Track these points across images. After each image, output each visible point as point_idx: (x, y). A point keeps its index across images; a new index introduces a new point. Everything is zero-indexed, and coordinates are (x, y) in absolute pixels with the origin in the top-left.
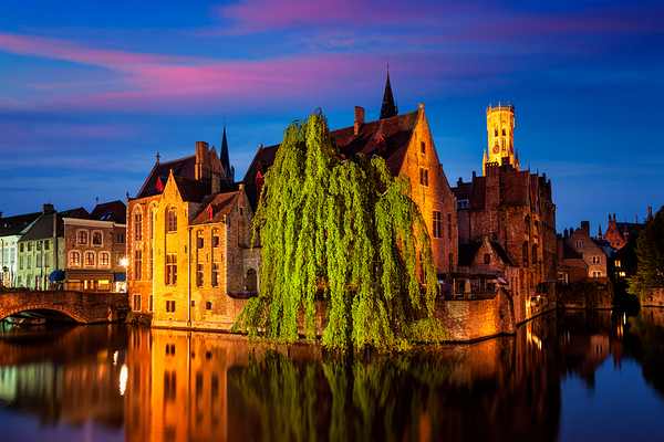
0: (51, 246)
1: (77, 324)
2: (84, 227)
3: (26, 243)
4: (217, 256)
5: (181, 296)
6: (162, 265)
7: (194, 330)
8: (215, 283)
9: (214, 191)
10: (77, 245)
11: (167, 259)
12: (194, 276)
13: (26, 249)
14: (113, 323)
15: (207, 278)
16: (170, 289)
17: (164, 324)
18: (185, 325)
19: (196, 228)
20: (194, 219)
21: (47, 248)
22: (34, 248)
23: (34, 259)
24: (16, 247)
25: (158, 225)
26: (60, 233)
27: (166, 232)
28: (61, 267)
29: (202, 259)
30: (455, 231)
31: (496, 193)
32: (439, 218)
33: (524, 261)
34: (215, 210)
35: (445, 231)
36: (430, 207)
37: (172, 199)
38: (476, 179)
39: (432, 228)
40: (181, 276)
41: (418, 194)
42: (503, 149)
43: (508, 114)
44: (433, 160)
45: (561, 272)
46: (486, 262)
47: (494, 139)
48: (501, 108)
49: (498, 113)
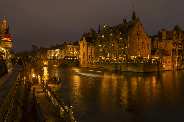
0: (65, 51)
2: (71, 47)
4: (92, 53)
5: (86, 61)
6: (83, 55)
8: (92, 59)
9: (93, 39)
10: (70, 51)
11: (84, 53)
12: (88, 57)
15: (91, 57)
16: (84, 60)
17: (83, 66)
19: (89, 47)
20: (88, 45)
22: (62, 51)
23: (62, 53)
24: (59, 51)
26: (66, 48)
27: (83, 48)
28: (67, 55)
29: (90, 53)
30: (150, 47)
31: (164, 37)
32: (144, 44)
33: (174, 54)
34: (92, 43)
35: (146, 47)
36: (141, 41)
37: (84, 41)
38: (160, 33)
39: (142, 46)
40: (86, 57)
41: (137, 38)
44: (142, 30)
46: (158, 54)
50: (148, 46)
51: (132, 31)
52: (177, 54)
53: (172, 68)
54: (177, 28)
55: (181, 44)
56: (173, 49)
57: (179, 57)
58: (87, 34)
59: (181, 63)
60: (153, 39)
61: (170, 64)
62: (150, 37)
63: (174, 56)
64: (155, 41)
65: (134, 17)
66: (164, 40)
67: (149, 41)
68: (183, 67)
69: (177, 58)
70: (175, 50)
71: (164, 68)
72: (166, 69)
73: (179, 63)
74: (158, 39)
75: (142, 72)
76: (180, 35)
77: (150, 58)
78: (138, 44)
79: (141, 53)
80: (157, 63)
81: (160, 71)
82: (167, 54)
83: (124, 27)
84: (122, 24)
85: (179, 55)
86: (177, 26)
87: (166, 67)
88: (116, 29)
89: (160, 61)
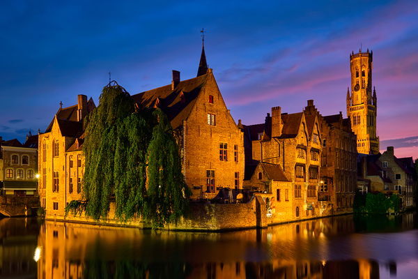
1: (4, 217)
2: (16, 153)
4: (80, 172)
5: (61, 199)
6: (51, 179)
7: (68, 221)
8: (79, 192)
10: (11, 164)
11: (54, 173)
12: (68, 186)
14: (28, 216)
15: (75, 188)
16: (55, 194)
17: (52, 217)
18: (63, 218)
19: (69, 154)
20: (68, 147)
25: (49, 152)
27: (53, 157)
28: (2, 179)
29: (72, 174)
30: (242, 157)
31: (278, 129)
32: (226, 147)
33: (300, 177)
34: (81, 142)
35: (231, 156)
36: (217, 140)
37: (56, 135)
38: (269, 119)
39: (219, 155)
40: (62, 186)
41: (206, 131)
42: (363, 88)
43: (367, 58)
44: (220, 107)
45: (361, 185)
46: (260, 178)
47: (356, 79)
48: (361, 54)
49: (358, 58)
50: (236, 154)
51: (195, 109)
52: (307, 178)
53: (293, 216)
54: (310, 107)
55: (318, 151)
56: (298, 165)
57: (312, 184)
58: (68, 110)
59: (317, 200)
60: (251, 134)
61: (290, 204)
62: (245, 129)
63: (299, 183)
64: (257, 139)
65: (203, 69)
66: (278, 138)
67: (239, 139)
68: (321, 213)
69: (306, 189)
70: (303, 165)
71: (274, 216)
72: (277, 220)
73: (310, 201)
74: (262, 136)
75: (216, 228)
76: (316, 126)
77: (241, 187)
78: (210, 147)
79: (217, 173)
80: (254, 201)
81: (263, 224)
82: (284, 176)
83: (175, 94)
84: (168, 86)
85: (311, 181)
86: (310, 102)
87: (280, 214)
88: (153, 100)
89: (264, 196)
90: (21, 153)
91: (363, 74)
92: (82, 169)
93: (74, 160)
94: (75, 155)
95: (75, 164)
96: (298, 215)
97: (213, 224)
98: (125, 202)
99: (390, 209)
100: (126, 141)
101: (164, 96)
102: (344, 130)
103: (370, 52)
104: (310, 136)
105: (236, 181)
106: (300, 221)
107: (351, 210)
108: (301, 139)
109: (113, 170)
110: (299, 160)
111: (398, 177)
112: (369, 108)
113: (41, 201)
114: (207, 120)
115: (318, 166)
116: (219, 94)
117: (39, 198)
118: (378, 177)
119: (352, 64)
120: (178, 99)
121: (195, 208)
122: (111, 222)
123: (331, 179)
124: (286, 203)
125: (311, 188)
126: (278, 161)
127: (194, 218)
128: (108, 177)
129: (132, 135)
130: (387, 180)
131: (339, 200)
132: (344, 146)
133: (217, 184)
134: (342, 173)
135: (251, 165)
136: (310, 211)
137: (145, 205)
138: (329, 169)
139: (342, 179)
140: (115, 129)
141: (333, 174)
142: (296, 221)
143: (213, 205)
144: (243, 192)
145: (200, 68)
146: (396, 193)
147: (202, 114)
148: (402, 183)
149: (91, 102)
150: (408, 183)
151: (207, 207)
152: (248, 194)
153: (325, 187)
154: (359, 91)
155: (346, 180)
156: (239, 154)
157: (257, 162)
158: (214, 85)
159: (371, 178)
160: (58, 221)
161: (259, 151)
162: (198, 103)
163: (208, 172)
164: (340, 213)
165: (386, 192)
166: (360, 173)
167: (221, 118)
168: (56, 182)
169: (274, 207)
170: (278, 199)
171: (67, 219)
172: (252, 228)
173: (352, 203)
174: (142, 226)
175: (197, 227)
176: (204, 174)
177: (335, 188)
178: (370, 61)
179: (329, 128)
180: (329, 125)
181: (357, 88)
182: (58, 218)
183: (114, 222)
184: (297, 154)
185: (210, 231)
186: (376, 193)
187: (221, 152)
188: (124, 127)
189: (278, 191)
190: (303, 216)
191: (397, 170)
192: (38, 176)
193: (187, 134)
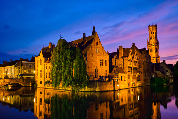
0: (20, 68)
1: (23, 86)
2: (27, 63)
3: (16, 67)
5: (43, 80)
6: (40, 73)
7: (45, 88)
8: (49, 77)
10: (26, 68)
11: (40, 71)
12: (45, 75)
13: (16, 69)
14: (31, 86)
15: (48, 76)
16: (41, 78)
17: (40, 87)
18: (43, 87)
19: (46, 64)
20: (46, 61)
21: (19, 68)
22: (17, 68)
23: (17, 71)
24: (14, 68)
25: (39, 63)
26: (22, 65)
27: (40, 65)
28: (22, 73)
29: (47, 71)
30: (108, 64)
31: (122, 54)
32: (102, 61)
33: (130, 72)
34: (50, 59)
35: (104, 64)
36: (99, 58)
37: (42, 57)
38: (118, 50)
39: (100, 64)
40: (43, 75)
41: (95, 55)
42: (153, 38)
43: (155, 27)
44: (100, 46)
45: (153, 75)
46: (115, 72)
47: (151, 35)
48: (152, 26)
49: (152, 27)
51: (91, 47)
52: (132, 72)
53: (127, 86)
54: (134, 46)
55: (136, 62)
56: (129, 67)
57: (134, 74)
58: (45, 48)
59: (136, 80)
60: (111, 56)
61: (126, 82)
62: (109, 54)
63: (129, 74)
64: (114, 58)
65: (94, 32)
66: (122, 57)
67: (107, 58)
68: (138, 85)
69: (132, 76)
70: (131, 67)
71: (120, 86)
72: (121, 88)
73: (134, 80)
74: (116, 56)
75: (99, 91)
76: (136, 53)
77: (108, 76)
78: (96, 61)
79: (99, 70)
80: (113, 81)
81: (116, 89)
82: (124, 71)
83: (84, 42)
84: (81, 39)
85: (134, 73)
86: (134, 44)
87: (122, 85)
88: (76, 44)
89: (116, 79)
90: (29, 64)
91: (154, 33)
92: (51, 69)
93: (48, 66)
94: (48, 64)
95: (48, 68)
96: (129, 86)
97: (97, 89)
98: (66, 81)
99: (164, 84)
100: (66, 59)
101: (80, 43)
102: (146, 54)
103: (156, 25)
104: (134, 56)
105: (106, 73)
106: (130, 88)
107: (149, 84)
108: (130, 57)
109: (61, 70)
110: (129, 66)
111: (167, 71)
112: (156, 46)
113: (36, 81)
114: (95, 51)
115: (136, 68)
116: (100, 41)
117: (35, 80)
118: (160, 72)
119: (149, 30)
120: (85, 44)
121: (91, 83)
122: (61, 88)
123: (142, 72)
124: (124, 81)
125: (134, 76)
126: (121, 66)
127: (91, 87)
128: (60, 72)
129: (68, 57)
130: (163, 73)
131: (144, 80)
132: (146, 60)
133: (99, 75)
134: (146, 70)
135: (111, 68)
136: (134, 84)
137: (73, 82)
138: (141, 69)
139: (146, 72)
140: (62, 55)
141: (142, 70)
142: (128, 88)
143: (98, 82)
144: (108, 77)
145: (93, 32)
146: (166, 77)
147: (93, 49)
148: (169, 74)
149: (54, 45)
150: (171, 74)
151: (95, 83)
152: (110, 78)
153: (139, 75)
154: (152, 40)
155: (147, 73)
156: (107, 63)
157: (114, 66)
158: (98, 38)
159: (157, 72)
160: (42, 88)
161: (115, 62)
162: (92, 45)
163: (96, 70)
164: (145, 85)
165: (162, 77)
166: (153, 70)
167: (100, 50)
168: (41, 74)
169: (120, 83)
170: (122, 80)
171: (45, 87)
172: (112, 91)
173: (150, 81)
174: (71, 90)
175: (92, 90)
176: (94, 71)
177: (143, 76)
178: (156, 28)
179: (141, 53)
180: (141, 52)
181: (151, 38)
182: (42, 87)
183: (61, 89)
184: (129, 63)
185: (96, 92)
186: (159, 77)
187: (100, 63)
188: (65, 54)
189: (122, 77)
190: (131, 86)
191: (167, 69)
192: (35, 72)
193: (88, 56)
